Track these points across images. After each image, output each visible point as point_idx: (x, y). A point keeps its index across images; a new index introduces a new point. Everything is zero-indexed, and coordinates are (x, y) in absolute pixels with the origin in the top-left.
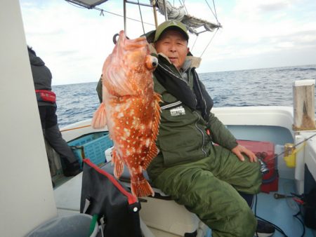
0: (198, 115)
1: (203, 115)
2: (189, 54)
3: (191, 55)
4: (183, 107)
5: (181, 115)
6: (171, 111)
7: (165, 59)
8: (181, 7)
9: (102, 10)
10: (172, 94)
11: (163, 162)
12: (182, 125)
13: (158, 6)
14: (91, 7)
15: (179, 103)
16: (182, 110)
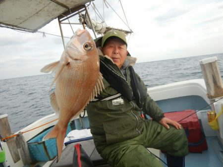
0: (133, 104)
1: (138, 104)
2: (128, 54)
3: (130, 55)
4: (122, 98)
5: (120, 105)
6: (113, 101)
7: (110, 60)
8: (103, 22)
9: (44, 33)
10: (114, 88)
11: (106, 141)
12: (121, 112)
13: (85, 24)
14: (35, 31)
15: (119, 95)
16: (121, 101)
